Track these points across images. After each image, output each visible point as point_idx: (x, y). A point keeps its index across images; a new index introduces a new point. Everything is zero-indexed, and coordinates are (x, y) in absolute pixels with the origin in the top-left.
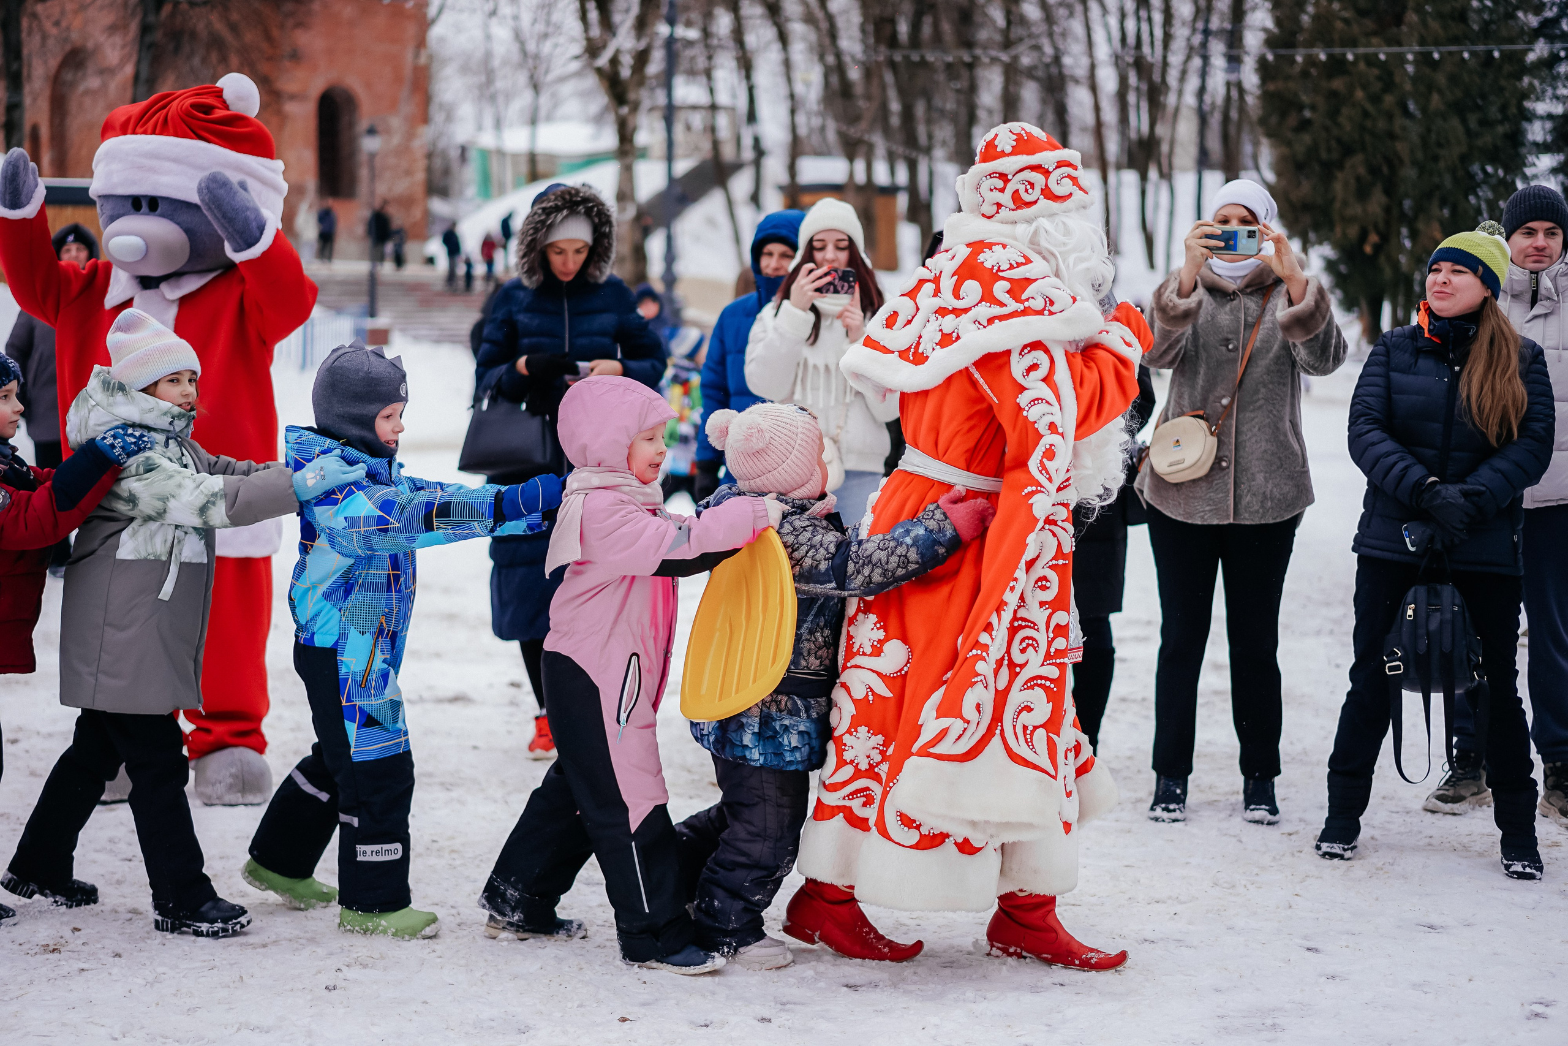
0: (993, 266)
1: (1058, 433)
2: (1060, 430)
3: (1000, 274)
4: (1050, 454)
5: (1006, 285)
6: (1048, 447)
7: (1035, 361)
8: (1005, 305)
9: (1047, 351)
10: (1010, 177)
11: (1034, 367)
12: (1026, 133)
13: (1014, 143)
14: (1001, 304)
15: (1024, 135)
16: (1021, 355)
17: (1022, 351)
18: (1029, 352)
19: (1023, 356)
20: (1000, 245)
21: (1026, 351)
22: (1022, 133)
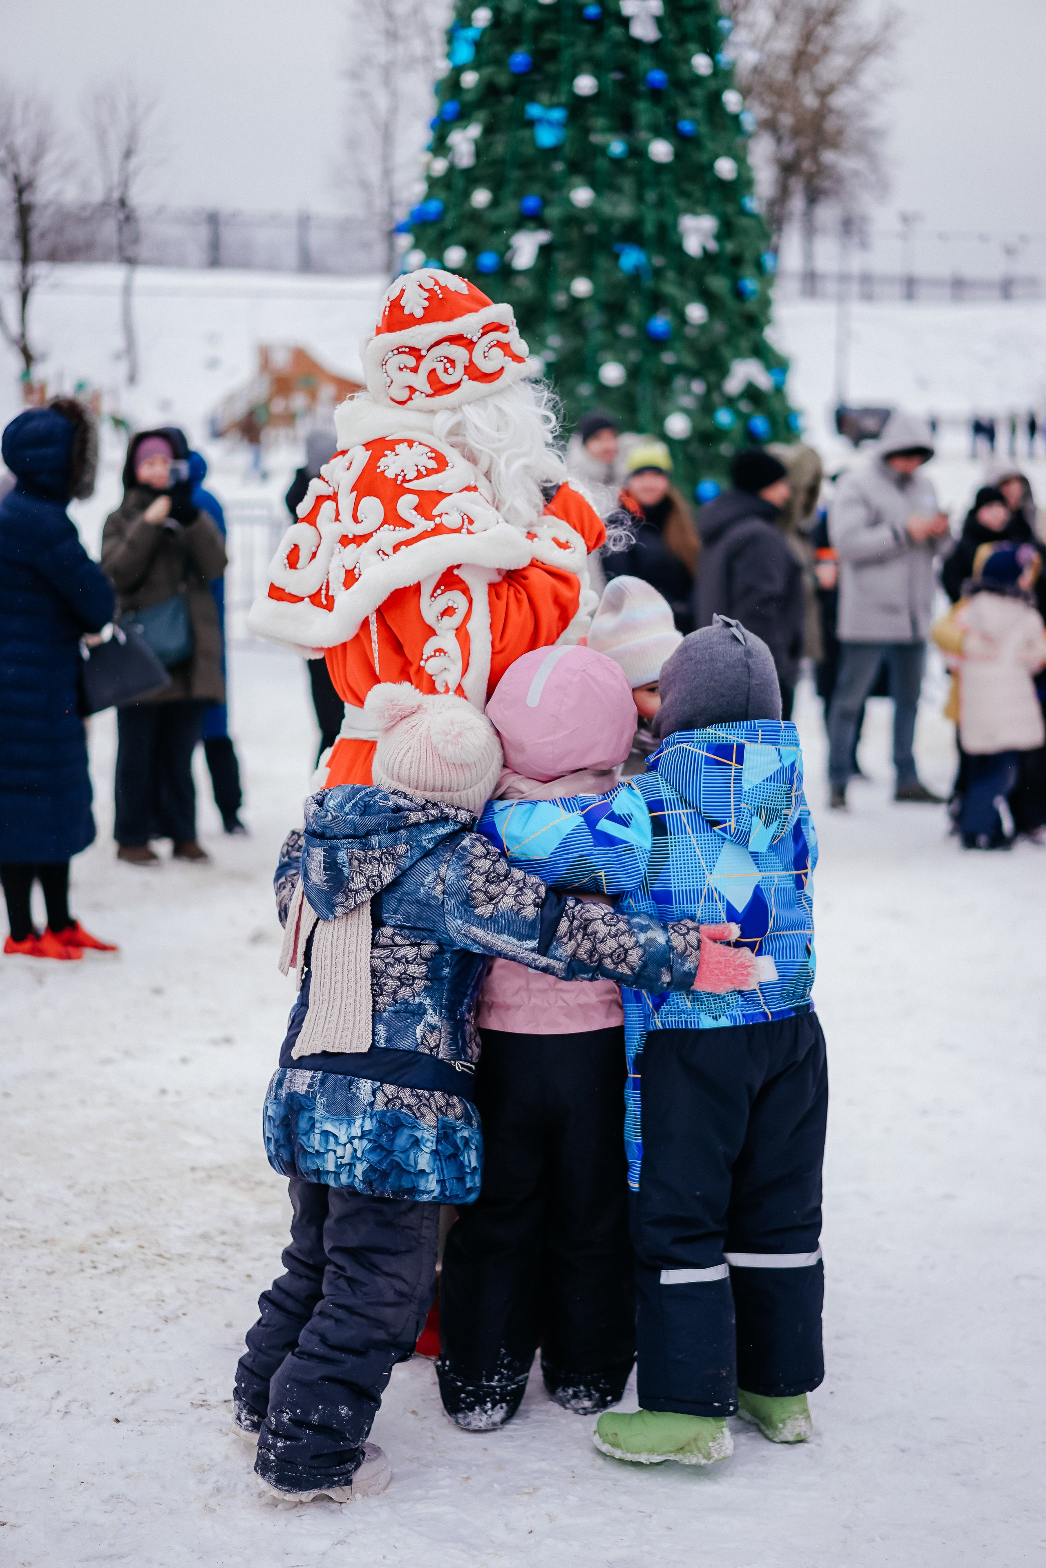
0: (397, 475)
3: (406, 485)
5: (414, 499)
7: (450, 604)
8: (413, 526)
9: (466, 591)
10: (423, 353)
11: (448, 611)
12: (441, 288)
13: (426, 304)
14: (408, 525)
15: (439, 292)
16: (432, 596)
17: (435, 591)
18: (443, 592)
19: (435, 598)
20: (406, 444)
21: (439, 591)
22: (436, 288)
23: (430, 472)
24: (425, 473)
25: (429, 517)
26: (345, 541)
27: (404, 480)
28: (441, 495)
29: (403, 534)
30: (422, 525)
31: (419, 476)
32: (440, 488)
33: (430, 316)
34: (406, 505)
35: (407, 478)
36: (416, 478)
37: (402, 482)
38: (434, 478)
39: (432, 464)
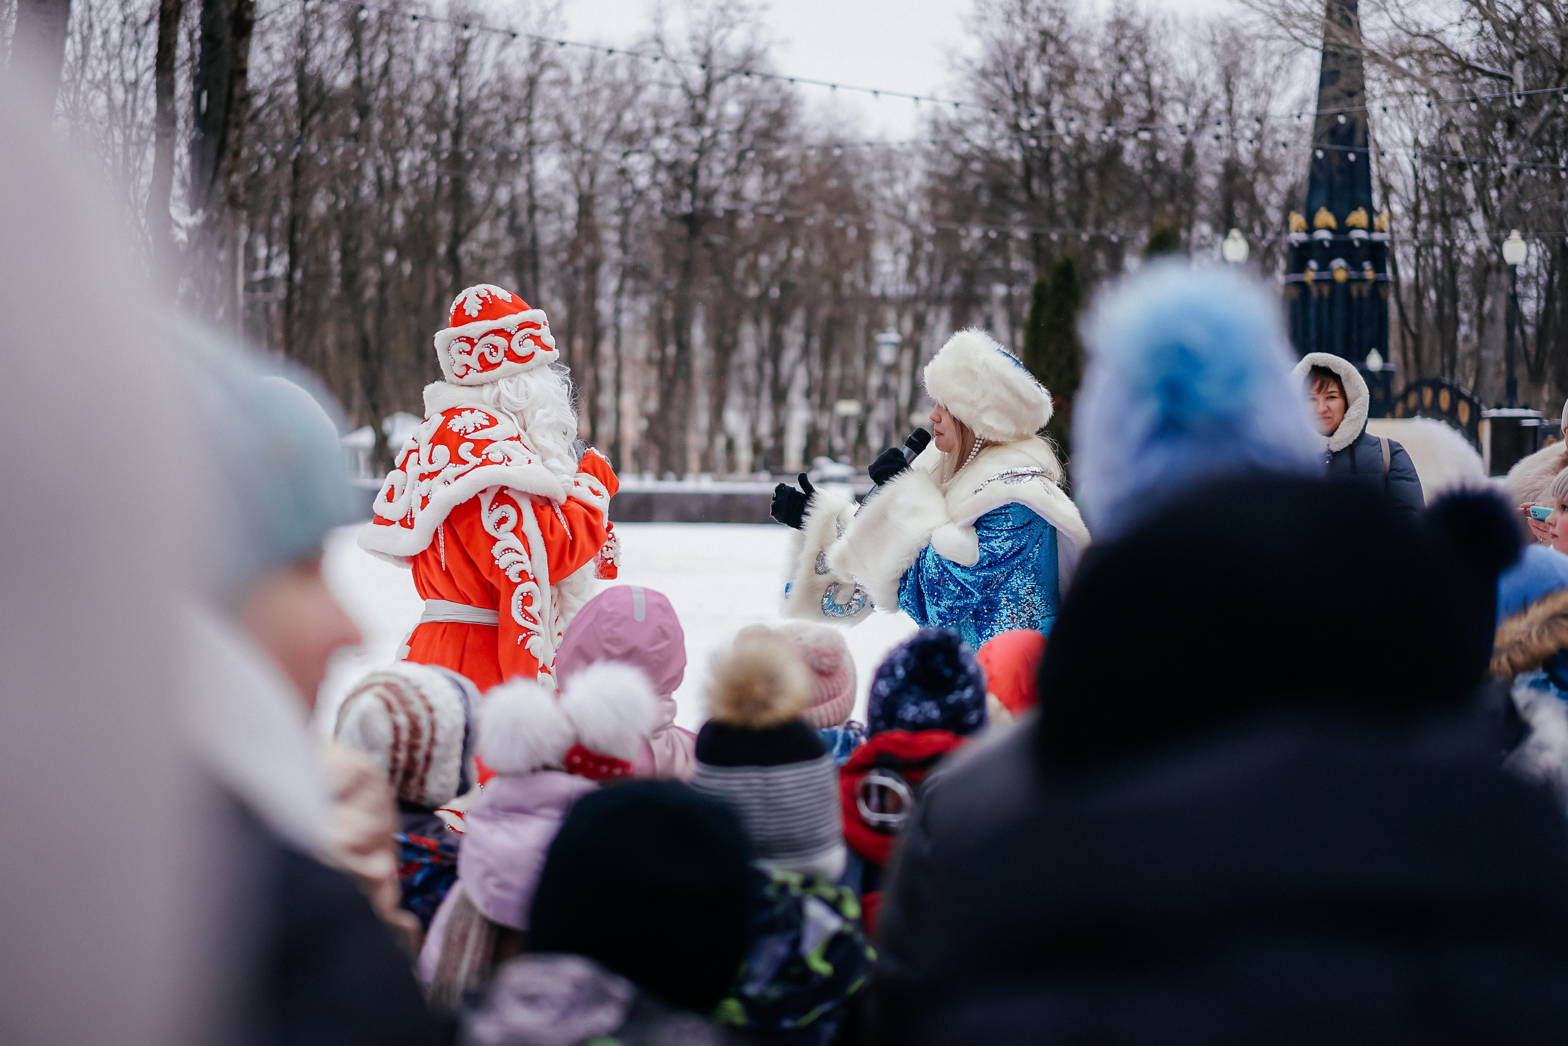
0: (460, 430)
1: (530, 580)
2: (531, 577)
3: (466, 436)
4: (527, 600)
5: (471, 445)
6: (525, 594)
7: (504, 514)
8: (468, 463)
9: (514, 504)
10: (476, 341)
11: (503, 520)
12: (492, 296)
13: (480, 308)
14: (465, 462)
15: (490, 299)
16: (490, 510)
17: (491, 506)
18: (497, 507)
19: (492, 511)
20: (469, 411)
21: (494, 506)
22: (488, 296)
23: (483, 427)
24: (480, 428)
25: (479, 456)
26: (422, 477)
27: (465, 433)
28: (490, 441)
29: (461, 468)
30: (474, 460)
31: (476, 429)
32: (490, 437)
33: (482, 316)
34: (465, 450)
35: (467, 432)
36: (474, 432)
37: (464, 435)
38: (486, 430)
39: (487, 423)
